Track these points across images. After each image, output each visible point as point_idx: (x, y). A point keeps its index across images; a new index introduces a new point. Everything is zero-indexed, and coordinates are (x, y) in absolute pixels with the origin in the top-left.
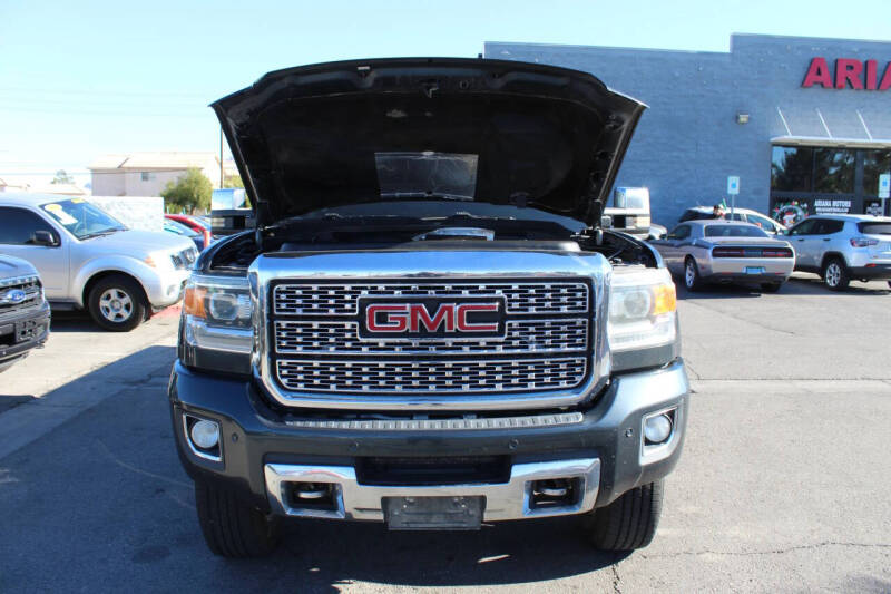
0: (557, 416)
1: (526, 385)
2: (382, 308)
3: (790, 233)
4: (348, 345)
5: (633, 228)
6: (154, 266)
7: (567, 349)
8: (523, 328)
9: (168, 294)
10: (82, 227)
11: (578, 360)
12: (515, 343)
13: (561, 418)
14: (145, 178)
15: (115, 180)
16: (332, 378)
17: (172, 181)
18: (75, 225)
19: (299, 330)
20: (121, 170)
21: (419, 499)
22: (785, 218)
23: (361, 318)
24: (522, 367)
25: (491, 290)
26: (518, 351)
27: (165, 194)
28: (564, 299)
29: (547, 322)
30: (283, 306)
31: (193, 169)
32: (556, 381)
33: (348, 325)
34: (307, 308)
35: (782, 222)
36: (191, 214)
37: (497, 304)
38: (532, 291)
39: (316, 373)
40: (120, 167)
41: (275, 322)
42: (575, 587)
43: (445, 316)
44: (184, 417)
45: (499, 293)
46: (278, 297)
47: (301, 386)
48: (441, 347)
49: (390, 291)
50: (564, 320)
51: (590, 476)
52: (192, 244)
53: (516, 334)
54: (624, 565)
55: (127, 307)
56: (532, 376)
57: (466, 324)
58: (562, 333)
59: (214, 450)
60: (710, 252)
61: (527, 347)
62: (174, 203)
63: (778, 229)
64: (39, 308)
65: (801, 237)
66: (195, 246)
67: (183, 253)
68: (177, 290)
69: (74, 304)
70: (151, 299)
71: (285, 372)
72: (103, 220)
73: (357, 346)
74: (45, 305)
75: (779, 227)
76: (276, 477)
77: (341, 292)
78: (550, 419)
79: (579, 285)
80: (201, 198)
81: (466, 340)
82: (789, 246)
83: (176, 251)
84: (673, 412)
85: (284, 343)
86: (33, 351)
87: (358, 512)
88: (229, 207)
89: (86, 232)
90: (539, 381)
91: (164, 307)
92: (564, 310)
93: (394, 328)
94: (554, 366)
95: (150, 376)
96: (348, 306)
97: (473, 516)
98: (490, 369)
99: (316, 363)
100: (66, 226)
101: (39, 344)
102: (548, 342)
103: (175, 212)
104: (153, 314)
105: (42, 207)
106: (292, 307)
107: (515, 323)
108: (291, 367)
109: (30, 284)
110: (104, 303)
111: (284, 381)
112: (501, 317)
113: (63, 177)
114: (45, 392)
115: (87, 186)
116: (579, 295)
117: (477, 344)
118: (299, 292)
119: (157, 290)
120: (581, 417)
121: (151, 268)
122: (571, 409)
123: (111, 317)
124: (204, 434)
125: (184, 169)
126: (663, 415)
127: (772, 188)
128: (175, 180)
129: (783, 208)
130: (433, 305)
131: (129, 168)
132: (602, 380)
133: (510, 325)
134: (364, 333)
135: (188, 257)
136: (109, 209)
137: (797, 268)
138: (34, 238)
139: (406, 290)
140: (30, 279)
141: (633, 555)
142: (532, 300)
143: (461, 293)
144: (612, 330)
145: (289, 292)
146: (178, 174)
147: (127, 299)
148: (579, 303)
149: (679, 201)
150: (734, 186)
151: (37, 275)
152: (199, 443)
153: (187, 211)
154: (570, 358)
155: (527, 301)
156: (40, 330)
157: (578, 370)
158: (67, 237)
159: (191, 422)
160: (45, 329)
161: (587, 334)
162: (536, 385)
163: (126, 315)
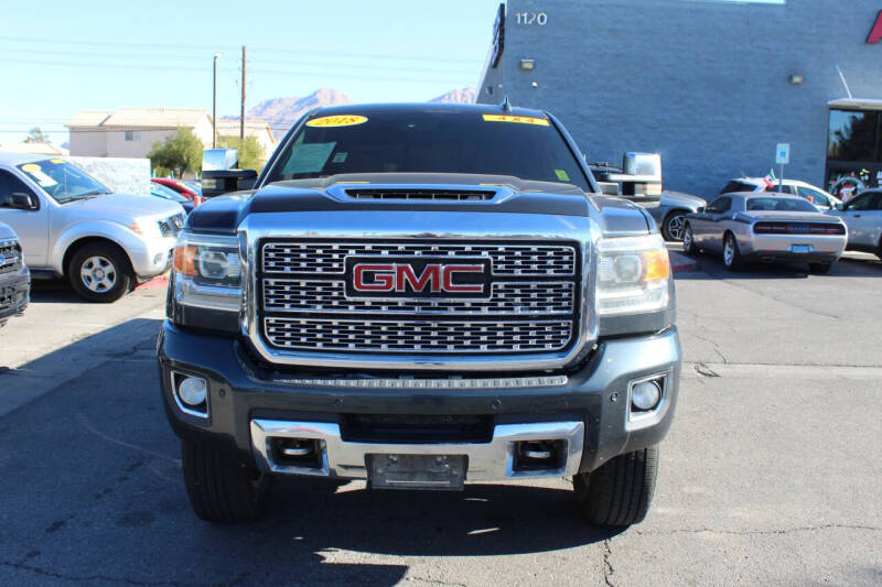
0: (541, 378)
1: (511, 347)
2: (370, 267)
3: (845, 208)
4: (335, 303)
5: (642, 195)
6: (140, 233)
7: (553, 312)
8: (508, 290)
9: (155, 263)
10: (62, 189)
11: (563, 323)
12: (501, 304)
13: (546, 381)
14: (129, 138)
15: (96, 138)
16: (319, 336)
17: (160, 142)
18: (55, 187)
19: (287, 288)
20: (102, 128)
21: (402, 456)
22: (842, 191)
23: (348, 277)
24: (507, 329)
25: (477, 251)
26: (504, 313)
27: (153, 154)
28: (550, 262)
29: (533, 285)
30: (272, 264)
31: (183, 128)
32: (541, 343)
33: (335, 284)
34: (295, 266)
35: (839, 196)
36: (181, 178)
37: (483, 266)
38: (518, 253)
39: (303, 331)
40: (101, 125)
41: (264, 280)
42: (564, 559)
43: (431, 277)
44: (172, 374)
45: (485, 254)
46: (266, 255)
47: (288, 344)
48: (426, 306)
49: (376, 250)
50: (550, 283)
51: (574, 438)
52: (181, 210)
53: (501, 296)
54: (617, 541)
55: (111, 277)
56: (516, 338)
57: (451, 285)
58: (548, 295)
59: (201, 407)
60: (751, 227)
61: (512, 309)
62: (161, 165)
63: (833, 204)
64: (18, 273)
65: (857, 213)
66: (184, 212)
67: (171, 218)
68: (165, 258)
69: (53, 273)
70: (136, 268)
71: (272, 330)
72: (85, 182)
73: (344, 305)
74: (25, 271)
75: (834, 201)
76: (261, 433)
77: (329, 251)
78: (535, 381)
79: (565, 248)
80: (191, 160)
81: (452, 300)
82: (842, 222)
83: (164, 217)
84: (663, 380)
85: (272, 301)
86: (12, 320)
87: (342, 469)
88: (221, 168)
89: (66, 195)
90: (524, 343)
91: (150, 277)
92: (550, 272)
93: (379, 288)
94: (540, 329)
95: (135, 348)
96: (336, 265)
97: (456, 476)
98: (475, 330)
99: (303, 321)
100: (44, 188)
101: (18, 311)
102: (534, 304)
103: (162, 176)
104: (138, 285)
105: (20, 167)
106: (281, 265)
107: (501, 285)
108: (278, 325)
109: (9, 248)
110: (85, 272)
111: (272, 339)
112: (486, 278)
113: (38, 135)
114: (24, 362)
115: (64, 146)
116: (566, 258)
117: (463, 304)
118: (287, 251)
119: (143, 257)
120: (565, 380)
121: (136, 235)
122: (556, 372)
123: (93, 286)
124: (192, 390)
125: (175, 129)
126: (651, 381)
127: (829, 158)
128: (163, 140)
129: (841, 180)
130: (419, 265)
131: (112, 127)
132: (589, 344)
133: (496, 286)
134: (351, 292)
135: (177, 223)
136: (91, 171)
137: (850, 247)
138: (11, 200)
139: (393, 251)
140: (10, 242)
141: (628, 530)
142: (518, 262)
143: (447, 253)
144: (600, 295)
145: (278, 251)
146: (168, 133)
147: (110, 268)
148: (566, 267)
149: (722, 171)
150: (783, 154)
151: (16, 238)
152: (186, 400)
153: (175, 175)
154: (556, 321)
155: (513, 263)
156: (20, 296)
157: (563, 333)
158: (47, 200)
159: (179, 379)
160: (25, 296)
161: (573, 297)
162: (521, 347)
163: (109, 285)
